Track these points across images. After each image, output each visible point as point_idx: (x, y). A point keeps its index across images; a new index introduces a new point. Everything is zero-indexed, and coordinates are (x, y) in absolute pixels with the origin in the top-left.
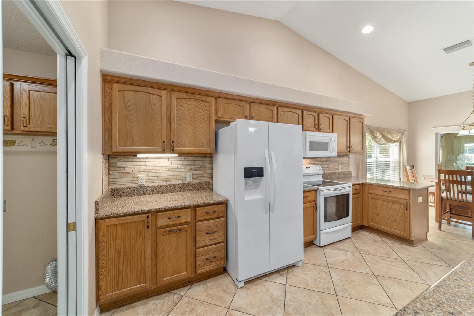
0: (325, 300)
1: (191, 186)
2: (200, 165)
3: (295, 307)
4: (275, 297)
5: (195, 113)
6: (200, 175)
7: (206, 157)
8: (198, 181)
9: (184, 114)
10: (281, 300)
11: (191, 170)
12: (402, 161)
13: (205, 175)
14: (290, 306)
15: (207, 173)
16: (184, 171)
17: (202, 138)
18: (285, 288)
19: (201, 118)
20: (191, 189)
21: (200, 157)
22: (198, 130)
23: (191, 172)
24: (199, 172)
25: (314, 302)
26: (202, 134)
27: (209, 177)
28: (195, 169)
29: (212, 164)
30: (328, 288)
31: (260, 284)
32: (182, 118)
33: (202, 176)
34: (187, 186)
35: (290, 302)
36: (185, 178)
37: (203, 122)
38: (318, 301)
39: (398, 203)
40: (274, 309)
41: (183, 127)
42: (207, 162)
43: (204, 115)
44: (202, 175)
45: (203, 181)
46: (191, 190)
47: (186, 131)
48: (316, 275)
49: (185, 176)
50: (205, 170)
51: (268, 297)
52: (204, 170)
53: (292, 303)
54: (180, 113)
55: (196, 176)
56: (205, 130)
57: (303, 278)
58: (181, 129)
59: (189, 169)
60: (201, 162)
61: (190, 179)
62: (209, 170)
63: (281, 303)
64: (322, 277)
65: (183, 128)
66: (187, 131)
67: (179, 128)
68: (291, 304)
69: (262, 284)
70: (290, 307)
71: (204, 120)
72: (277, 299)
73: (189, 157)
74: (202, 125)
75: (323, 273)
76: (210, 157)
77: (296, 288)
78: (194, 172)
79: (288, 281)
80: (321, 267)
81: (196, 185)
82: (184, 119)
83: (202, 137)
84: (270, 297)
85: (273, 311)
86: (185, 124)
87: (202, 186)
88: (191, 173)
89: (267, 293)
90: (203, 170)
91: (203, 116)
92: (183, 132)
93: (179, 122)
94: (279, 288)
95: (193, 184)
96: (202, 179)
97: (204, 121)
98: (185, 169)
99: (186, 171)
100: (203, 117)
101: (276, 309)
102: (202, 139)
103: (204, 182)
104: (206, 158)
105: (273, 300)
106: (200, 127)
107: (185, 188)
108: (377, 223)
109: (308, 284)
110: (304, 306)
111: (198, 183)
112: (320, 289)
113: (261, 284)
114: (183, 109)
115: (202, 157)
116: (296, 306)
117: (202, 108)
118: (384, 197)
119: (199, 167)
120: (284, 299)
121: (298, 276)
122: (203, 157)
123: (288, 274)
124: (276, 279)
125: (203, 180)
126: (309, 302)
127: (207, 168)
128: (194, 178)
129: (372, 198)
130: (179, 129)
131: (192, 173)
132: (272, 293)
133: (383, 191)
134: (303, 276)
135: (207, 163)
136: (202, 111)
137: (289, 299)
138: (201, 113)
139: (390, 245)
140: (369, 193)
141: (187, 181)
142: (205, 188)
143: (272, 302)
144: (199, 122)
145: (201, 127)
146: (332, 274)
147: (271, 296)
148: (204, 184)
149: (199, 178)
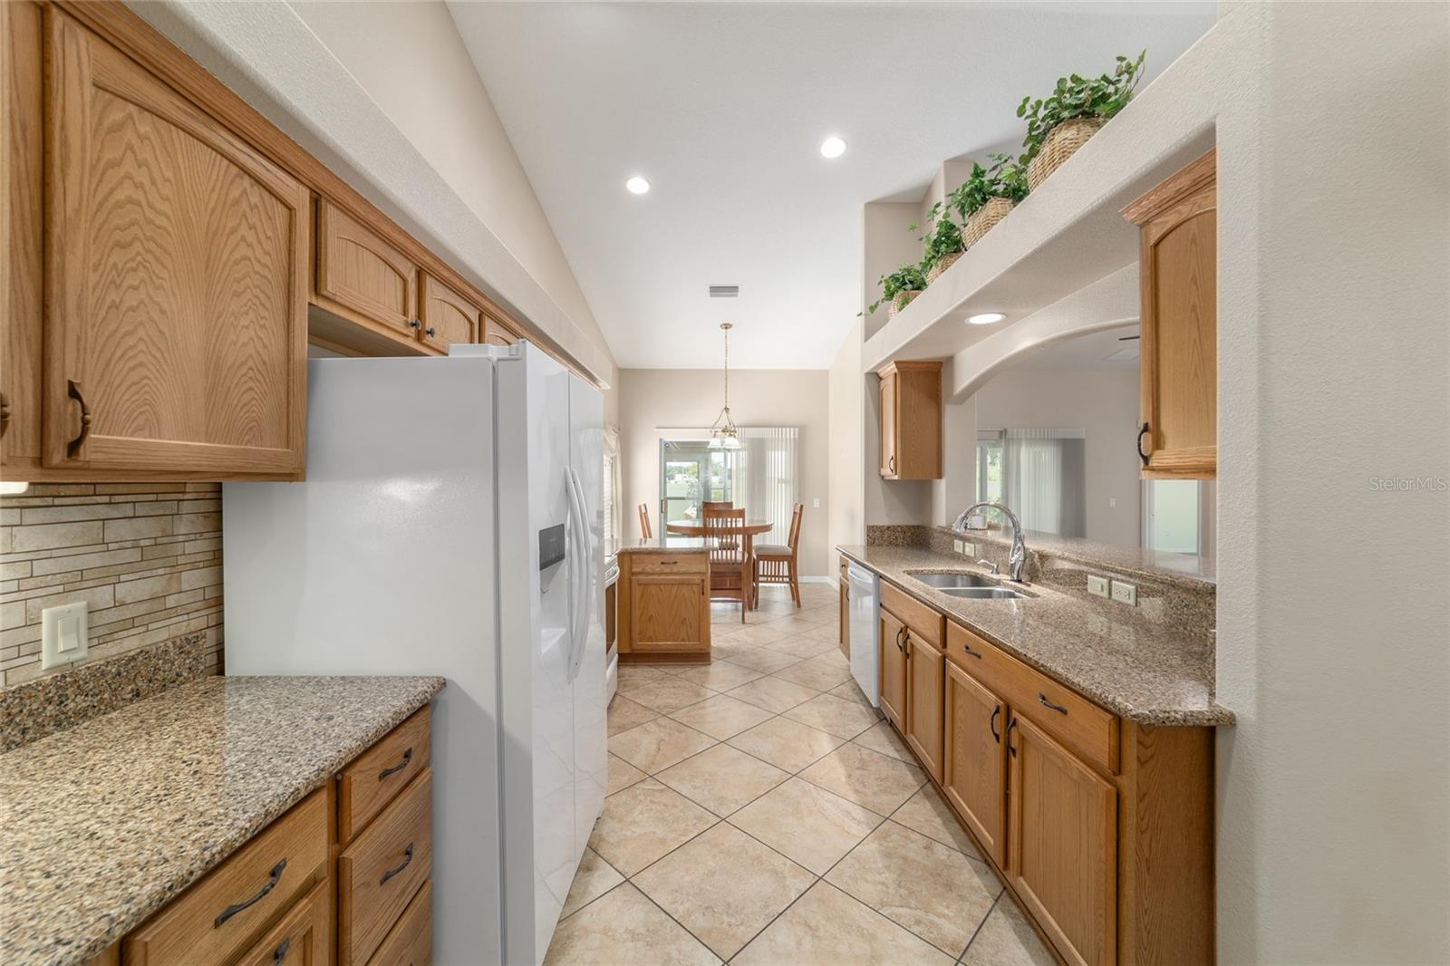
0: (722, 844)
1: (81, 691)
2: (143, 543)
3: (700, 906)
4: (642, 930)
5: (215, 234)
6: (143, 608)
7: (180, 496)
8: (131, 644)
9: (151, 215)
10: (662, 924)
11: (73, 584)
12: (614, 495)
13: (171, 601)
14: (690, 915)
15: (185, 587)
16: (23, 595)
17: (251, 389)
18: (634, 889)
19: (247, 275)
20: (85, 710)
21: (140, 498)
22: (233, 337)
23: (79, 600)
24: (133, 590)
25: (714, 865)
26: (251, 368)
27: (194, 606)
28: (110, 576)
29: (220, 529)
30: (699, 818)
31: (568, 937)
32: (136, 238)
33: (157, 608)
34: (49, 701)
35: (681, 909)
36: (24, 650)
37: (255, 300)
38: (715, 856)
39: (689, 584)
40: (675, 954)
41: (143, 296)
42: (183, 527)
43: (263, 261)
44: (156, 605)
45: (164, 635)
46: (83, 715)
47: (162, 333)
48: (651, 810)
49: (28, 634)
50: (174, 570)
51: (630, 944)
52: (168, 570)
53: (687, 905)
54: (119, 195)
55: (113, 616)
56: (265, 347)
57: (640, 835)
58: (132, 309)
59: (59, 579)
60: (146, 529)
61: (74, 644)
62: (194, 566)
63: (669, 927)
64: (665, 805)
65: (142, 302)
66: (166, 331)
67: (113, 296)
68: (688, 910)
69: (576, 933)
70: (693, 918)
71: (263, 292)
72: (651, 929)
73: (57, 501)
74: (252, 315)
75: (657, 794)
76: (201, 496)
77: (654, 868)
78: (104, 596)
79: (620, 869)
80: (638, 786)
81: (119, 674)
82: (152, 246)
83: (251, 384)
84: (633, 941)
85: (680, 963)
86: (158, 282)
87: (157, 669)
88: (78, 606)
89: (614, 939)
90: (161, 571)
91: (258, 267)
92: (141, 332)
93: (117, 257)
94: (625, 901)
95: (98, 673)
96: (151, 626)
97: (262, 296)
98: (32, 583)
99: (31, 594)
100: (258, 273)
101: (679, 951)
102: (251, 394)
103: (170, 644)
104: (179, 501)
105: (648, 939)
106: (244, 322)
107: (31, 714)
108: (650, 639)
109: (663, 841)
110: (709, 888)
111: (133, 658)
112: (692, 832)
113: (572, 934)
114: (147, 183)
115: (153, 497)
116: (700, 903)
117: (253, 220)
118: (662, 577)
119: (135, 555)
120: (663, 915)
121: (624, 840)
122: (161, 497)
123: (601, 852)
124: (591, 888)
125: (159, 635)
126: (706, 871)
127: (181, 560)
128: (98, 634)
129: (639, 584)
130: (114, 306)
131: (89, 605)
132: (626, 929)
133: (663, 563)
134: (634, 832)
135: (183, 531)
136: (251, 238)
137: (672, 903)
138: (250, 245)
139: (683, 676)
140: (633, 574)
141: (45, 665)
142: (178, 675)
143: (651, 946)
144: (237, 295)
145: (247, 327)
146: (673, 784)
147: (634, 936)
148: (173, 652)
149: (132, 623)
